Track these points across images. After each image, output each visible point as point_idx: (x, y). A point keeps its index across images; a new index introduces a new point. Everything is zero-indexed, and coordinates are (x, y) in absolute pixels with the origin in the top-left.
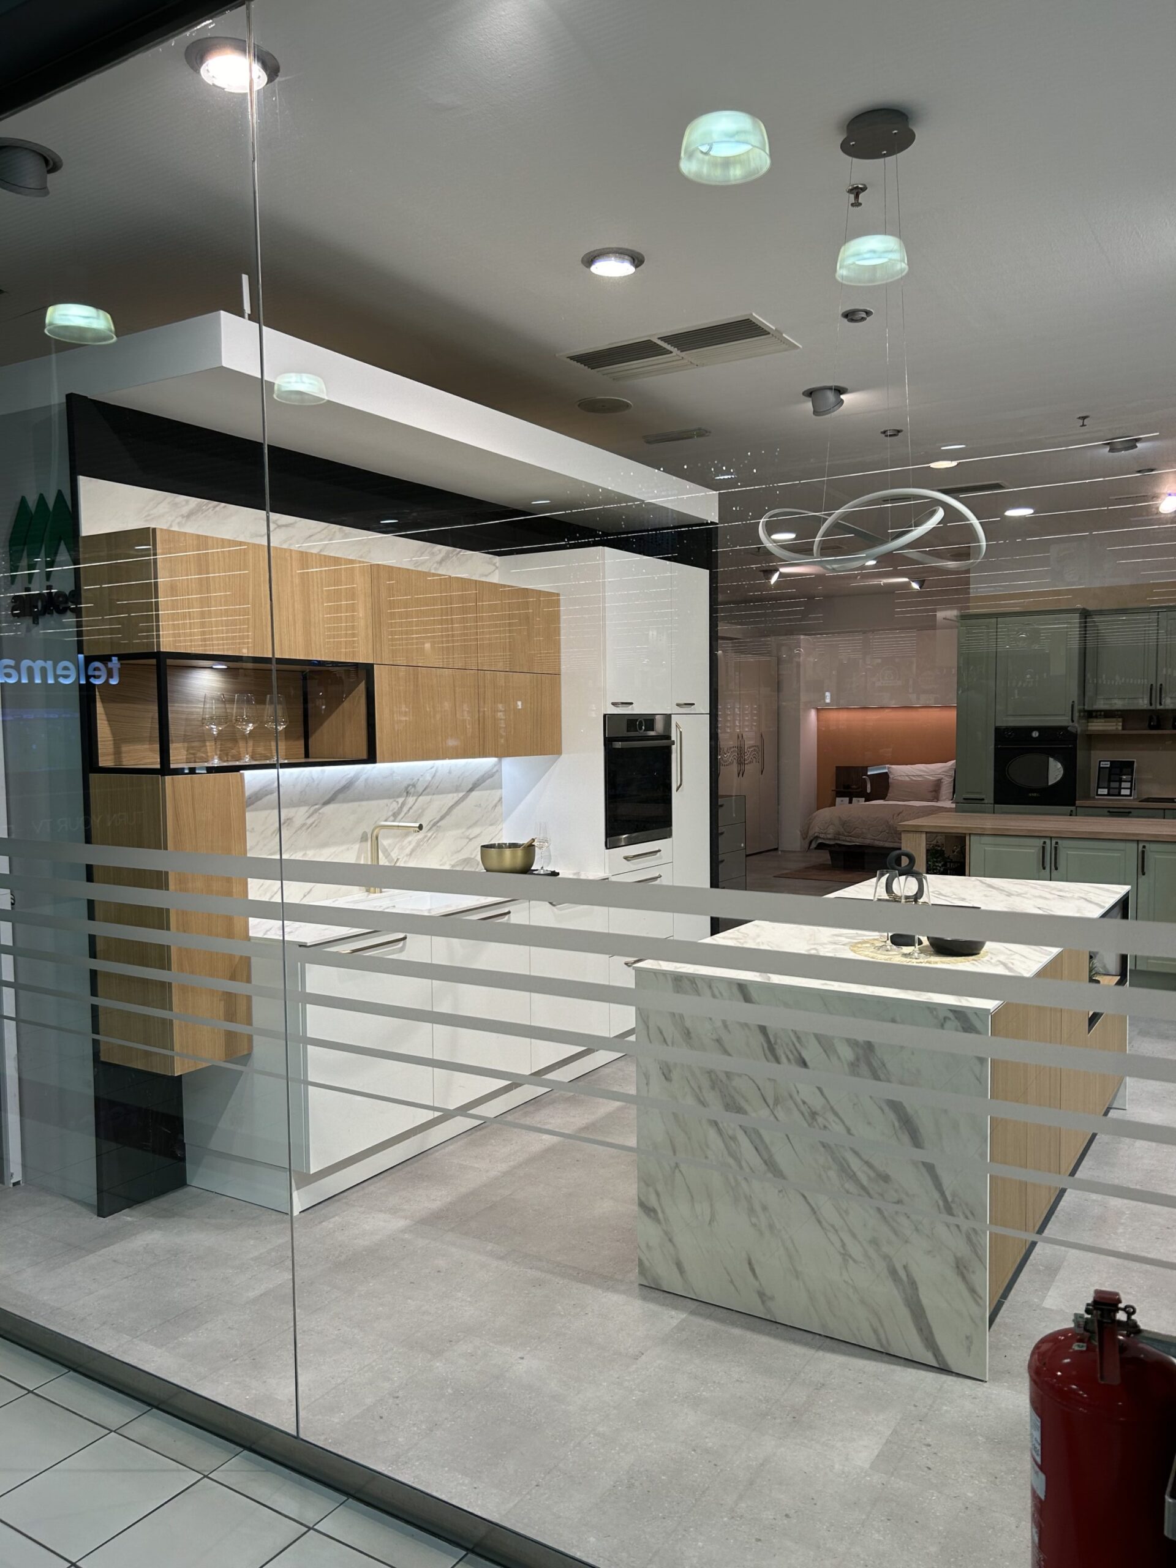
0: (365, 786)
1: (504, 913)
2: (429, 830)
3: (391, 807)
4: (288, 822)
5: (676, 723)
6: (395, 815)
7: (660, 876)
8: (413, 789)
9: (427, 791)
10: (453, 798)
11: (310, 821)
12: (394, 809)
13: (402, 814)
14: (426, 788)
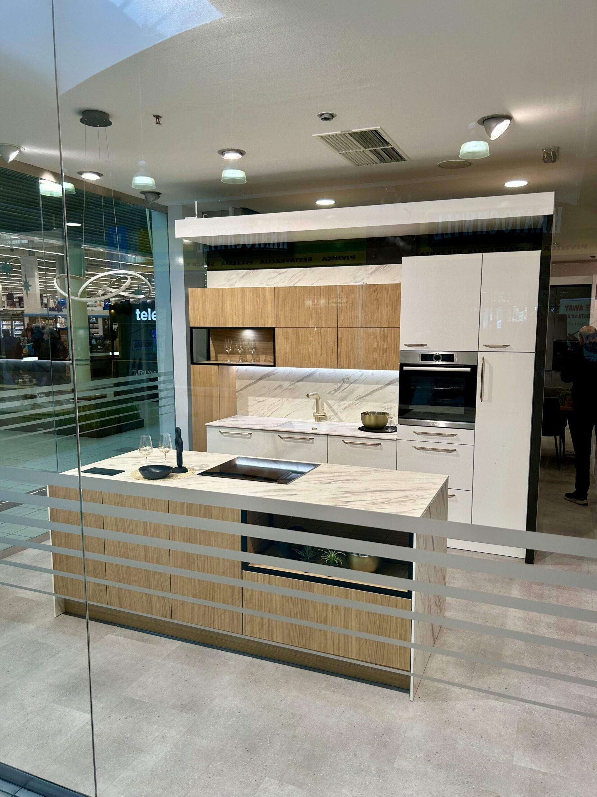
0: (319, 377)
1: (310, 438)
2: (357, 400)
3: (334, 387)
4: (280, 386)
5: (483, 358)
6: (336, 391)
7: (455, 450)
8: (347, 380)
9: (356, 382)
10: (374, 387)
11: (290, 387)
12: (335, 388)
13: (340, 391)
14: (356, 380)
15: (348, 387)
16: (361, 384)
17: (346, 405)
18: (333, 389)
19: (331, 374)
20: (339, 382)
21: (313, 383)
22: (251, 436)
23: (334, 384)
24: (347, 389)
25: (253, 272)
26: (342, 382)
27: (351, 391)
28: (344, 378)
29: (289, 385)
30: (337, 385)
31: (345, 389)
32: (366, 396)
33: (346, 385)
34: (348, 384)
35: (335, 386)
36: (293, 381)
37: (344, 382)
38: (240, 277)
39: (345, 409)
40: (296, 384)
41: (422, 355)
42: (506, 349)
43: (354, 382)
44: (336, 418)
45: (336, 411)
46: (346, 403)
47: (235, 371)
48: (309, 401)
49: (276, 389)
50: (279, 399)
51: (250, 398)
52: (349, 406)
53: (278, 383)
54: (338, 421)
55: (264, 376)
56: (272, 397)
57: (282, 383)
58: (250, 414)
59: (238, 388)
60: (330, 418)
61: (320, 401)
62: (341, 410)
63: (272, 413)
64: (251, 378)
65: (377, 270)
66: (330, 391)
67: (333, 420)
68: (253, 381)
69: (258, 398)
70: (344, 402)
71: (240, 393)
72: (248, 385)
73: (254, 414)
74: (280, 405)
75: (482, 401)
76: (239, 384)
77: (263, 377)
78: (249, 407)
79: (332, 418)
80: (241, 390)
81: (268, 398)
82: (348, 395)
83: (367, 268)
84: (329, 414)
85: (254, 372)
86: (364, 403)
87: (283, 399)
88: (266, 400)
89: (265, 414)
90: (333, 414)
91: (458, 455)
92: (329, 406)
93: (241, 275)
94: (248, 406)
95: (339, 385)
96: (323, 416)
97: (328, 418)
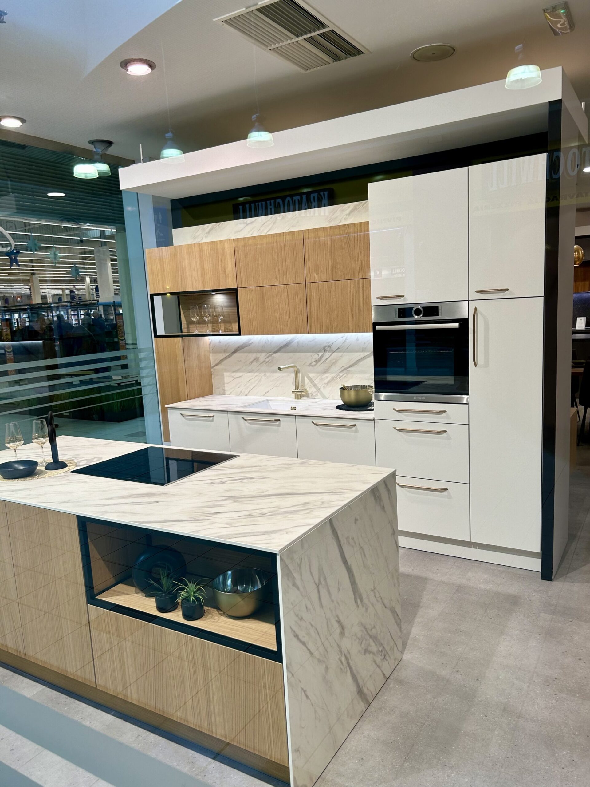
0: (297, 346)
1: (276, 420)
2: (341, 372)
3: (314, 357)
4: (256, 359)
5: (476, 309)
6: (317, 361)
7: (446, 431)
8: (329, 348)
9: (339, 350)
10: (360, 355)
11: (267, 360)
12: (316, 358)
13: (321, 362)
14: (338, 348)
15: (330, 357)
16: (344, 352)
17: (329, 379)
18: (314, 360)
19: (311, 341)
20: (320, 351)
21: (292, 354)
22: (213, 419)
23: (314, 354)
24: (330, 359)
25: (219, 225)
26: (323, 351)
27: (334, 361)
28: (326, 346)
29: (266, 357)
30: (318, 355)
31: (327, 359)
32: (351, 366)
33: (327, 355)
34: (330, 353)
35: (316, 357)
36: (270, 352)
37: (325, 350)
38: (207, 233)
39: (328, 383)
40: (272, 356)
41: (399, 309)
42: (505, 295)
43: (336, 350)
44: (319, 394)
45: (319, 386)
46: (329, 376)
47: (208, 344)
48: (288, 375)
49: (252, 362)
50: (256, 374)
51: (226, 374)
52: (332, 380)
53: (254, 355)
54: (321, 398)
55: (239, 347)
56: (249, 372)
57: (258, 355)
58: (227, 392)
59: (212, 364)
60: (313, 394)
61: (300, 375)
62: (323, 385)
63: (249, 391)
64: (225, 351)
65: (355, 209)
66: (309, 363)
67: (316, 398)
68: (227, 354)
69: (233, 374)
70: (327, 375)
71: (215, 369)
72: (222, 359)
73: (231, 393)
74: (257, 382)
75: (476, 365)
76: (213, 359)
77: (238, 349)
78: (226, 385)
79: (314, 395)
80: (216, 365)
81: (243, 374)
82: (331, 366)
83: (344, 208)
84: (310, 390)
85: (228, 344)
86: (349, 375)
87: (261, 374)
88: (242, 375)
89: (242, 392)
90: (315, 390)
91: (449, 438)
92: (310, 380)
93: (207, 230)
94: (224, 384)
95: (320, 354)
96: (303, 393)
97: (310, 395)
